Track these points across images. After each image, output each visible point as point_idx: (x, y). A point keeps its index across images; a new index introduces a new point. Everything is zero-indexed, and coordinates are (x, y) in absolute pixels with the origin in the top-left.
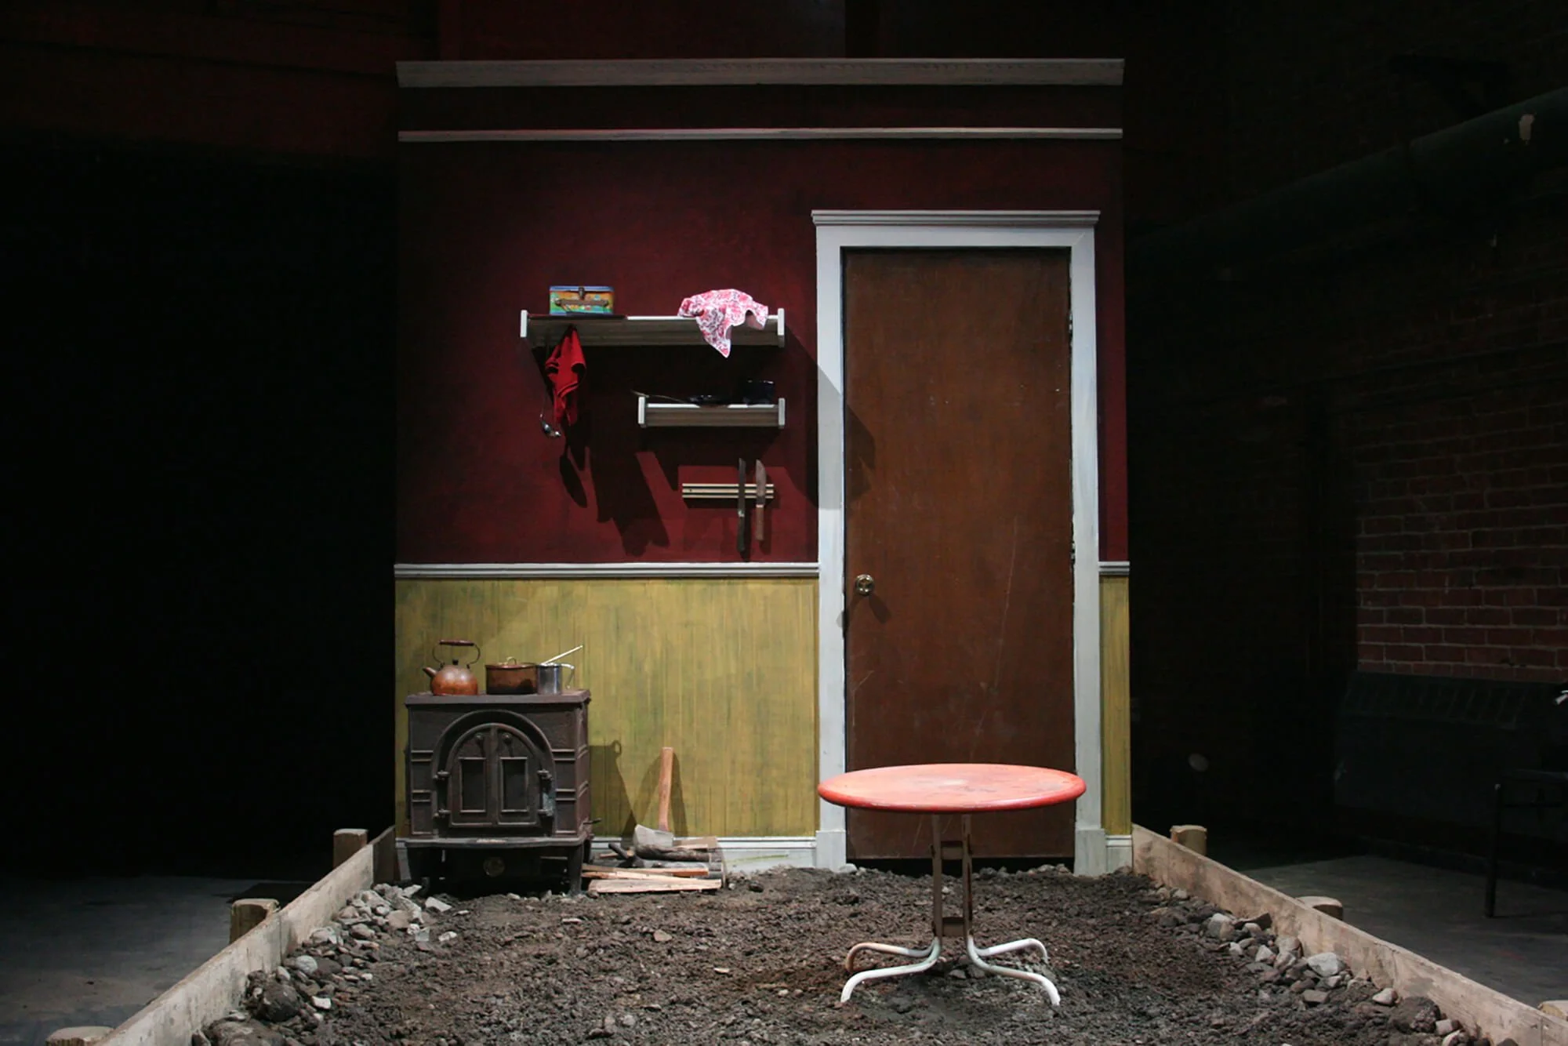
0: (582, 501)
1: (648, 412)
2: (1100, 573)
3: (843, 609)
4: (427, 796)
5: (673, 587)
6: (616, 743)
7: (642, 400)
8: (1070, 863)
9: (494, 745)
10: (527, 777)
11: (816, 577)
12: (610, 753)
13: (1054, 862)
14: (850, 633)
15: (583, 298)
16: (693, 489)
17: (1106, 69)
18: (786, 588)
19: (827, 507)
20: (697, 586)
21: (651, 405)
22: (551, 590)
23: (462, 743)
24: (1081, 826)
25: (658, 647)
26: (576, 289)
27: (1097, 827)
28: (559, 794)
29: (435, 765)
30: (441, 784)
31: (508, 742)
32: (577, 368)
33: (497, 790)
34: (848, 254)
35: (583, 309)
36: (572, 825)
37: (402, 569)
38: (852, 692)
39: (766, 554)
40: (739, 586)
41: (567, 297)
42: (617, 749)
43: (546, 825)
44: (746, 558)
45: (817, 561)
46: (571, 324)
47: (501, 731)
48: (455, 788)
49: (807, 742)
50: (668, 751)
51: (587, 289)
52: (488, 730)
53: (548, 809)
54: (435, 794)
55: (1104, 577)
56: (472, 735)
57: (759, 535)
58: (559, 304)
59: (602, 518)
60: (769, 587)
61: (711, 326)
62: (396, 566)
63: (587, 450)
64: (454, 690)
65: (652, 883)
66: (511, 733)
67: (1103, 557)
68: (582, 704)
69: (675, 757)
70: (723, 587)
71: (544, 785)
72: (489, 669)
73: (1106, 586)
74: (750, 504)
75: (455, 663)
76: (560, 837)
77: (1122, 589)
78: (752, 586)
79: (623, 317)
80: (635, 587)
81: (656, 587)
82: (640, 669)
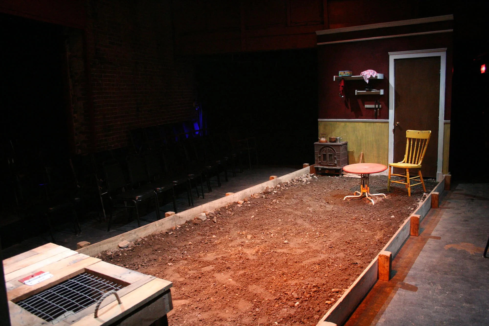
0: (348, 108)
1: (357, 92)
2: (444, 122)
3: (393, 128)
4: (317, 159)
5: (363, 124)
6: (354, 151)
7: (356, 90)
8: (435, 179)
9: (327, 152)
10: (333, 157)
11: (389, 122)
12: (353, 152)
13: (433, 178)
14: (395, 133)
15: (344, 73)
16: (367, 106)
17: (450, 17)
18: (383, 124)
19: (391, 109)
20: (368, 124)
21: (358, 91)
22: (343, 124)
23: (323, 151)
24: (438, 172)
25: (361, 134)
26: (343, 71)
27: (441, 172)
28: (337, 160)
29: (319, 154)
30: (320, 157)
31: (329, 151)
32: (342, 86)
33: (328, 159)
34: (395, 60)
35: (344, 75)
36: (339, 165)
37: (319, 120)
38: (395, 144)
39: (380, 118)
40: (375, 124)
41: (341, 73)
42: (354, 152)
43: (335, 165)
44: (376, 119)
45: (389, 119)
46: (343, 78)
47: (329, 149)
48: (322, 158)
49: (386, 153)
50: (362, 153)
51: (345, 71)
52: (326, 149)
53: (336, 163)
54: (319, 159)
55: (445, 124)
56: (324, 150)
57: (378, 115)
58: (340, 74)
59: (352, 111)
60: (380, 124)
61: (365, 78)
62: (318, 119)
63: (349, 99)
64: (322, 142)
65: (353, 176)
66: (330, 150)
67: (445, 119)
68: (346, 144)
69: (363, 154)
70: (372, 124)
71: (335, 158)
72: (330, 138)
73: (445, 125)
74: (376, 109)
75: (323, 137)
76: (338, 168)
77: (449, 126)
78: (377, 124)
79: (351, 76)
80: (357, 124)
81: (360, 124)
82: (358, 138)
